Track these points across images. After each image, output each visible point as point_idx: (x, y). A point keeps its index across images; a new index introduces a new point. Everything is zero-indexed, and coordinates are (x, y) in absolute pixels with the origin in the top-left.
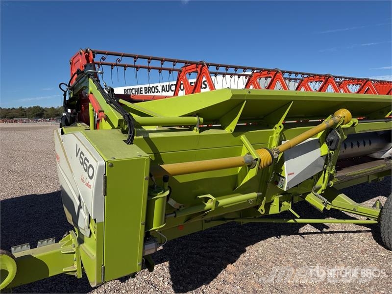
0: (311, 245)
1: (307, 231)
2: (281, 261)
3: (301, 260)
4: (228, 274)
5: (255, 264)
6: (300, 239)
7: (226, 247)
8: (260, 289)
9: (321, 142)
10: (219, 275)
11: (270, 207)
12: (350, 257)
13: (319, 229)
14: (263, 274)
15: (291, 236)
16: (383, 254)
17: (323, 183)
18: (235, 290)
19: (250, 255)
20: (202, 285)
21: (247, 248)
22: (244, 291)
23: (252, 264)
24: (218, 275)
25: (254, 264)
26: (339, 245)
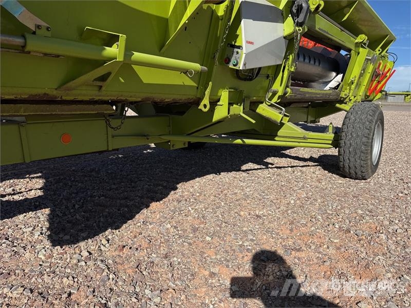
0: (258, 178)
1: (250, 168)
2: (226, 195)
3: (251, 192)
4: (151, 213)
5: (192, 200)
6: (244, 174)
7: (148, 185)
8: (202, 226)
9: (284, 15)
10: (137, 216)
11: (214, 109)
12: (308, 186)
13: (264, 165)
14: (203, 209)
15: (233, 172)
16: (340, 182)
17: (281, 85)
18: (163, 231)
19: (182, 192)
20: (106, 230)
21: (178, 186)
22: (178, 230)
23: (186, 200)
24: (135, 216)
25: (190, 200)
26: (290, 177)
